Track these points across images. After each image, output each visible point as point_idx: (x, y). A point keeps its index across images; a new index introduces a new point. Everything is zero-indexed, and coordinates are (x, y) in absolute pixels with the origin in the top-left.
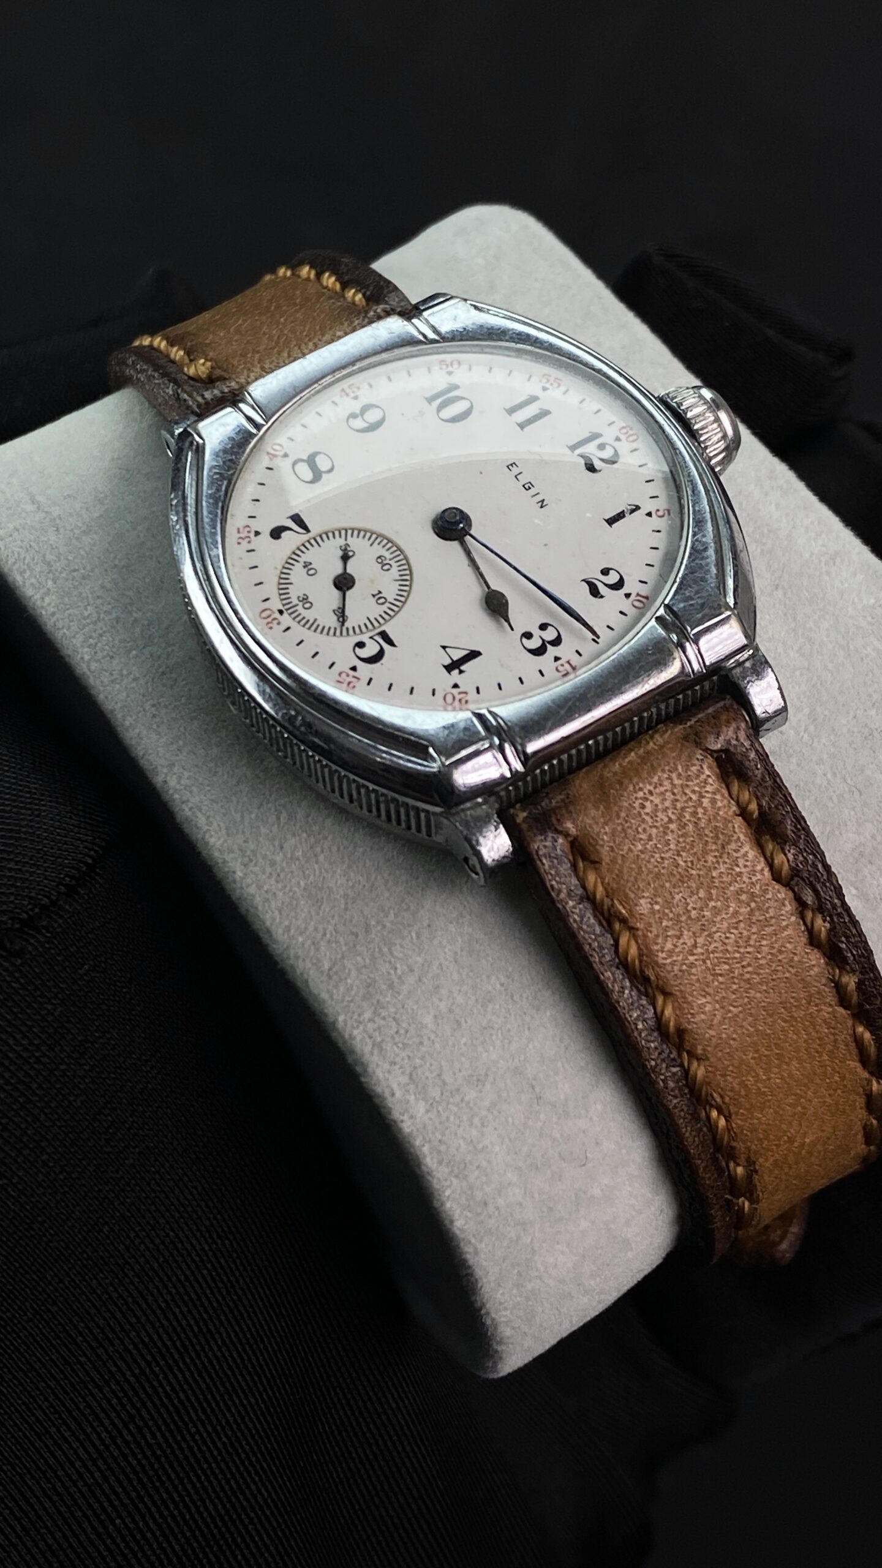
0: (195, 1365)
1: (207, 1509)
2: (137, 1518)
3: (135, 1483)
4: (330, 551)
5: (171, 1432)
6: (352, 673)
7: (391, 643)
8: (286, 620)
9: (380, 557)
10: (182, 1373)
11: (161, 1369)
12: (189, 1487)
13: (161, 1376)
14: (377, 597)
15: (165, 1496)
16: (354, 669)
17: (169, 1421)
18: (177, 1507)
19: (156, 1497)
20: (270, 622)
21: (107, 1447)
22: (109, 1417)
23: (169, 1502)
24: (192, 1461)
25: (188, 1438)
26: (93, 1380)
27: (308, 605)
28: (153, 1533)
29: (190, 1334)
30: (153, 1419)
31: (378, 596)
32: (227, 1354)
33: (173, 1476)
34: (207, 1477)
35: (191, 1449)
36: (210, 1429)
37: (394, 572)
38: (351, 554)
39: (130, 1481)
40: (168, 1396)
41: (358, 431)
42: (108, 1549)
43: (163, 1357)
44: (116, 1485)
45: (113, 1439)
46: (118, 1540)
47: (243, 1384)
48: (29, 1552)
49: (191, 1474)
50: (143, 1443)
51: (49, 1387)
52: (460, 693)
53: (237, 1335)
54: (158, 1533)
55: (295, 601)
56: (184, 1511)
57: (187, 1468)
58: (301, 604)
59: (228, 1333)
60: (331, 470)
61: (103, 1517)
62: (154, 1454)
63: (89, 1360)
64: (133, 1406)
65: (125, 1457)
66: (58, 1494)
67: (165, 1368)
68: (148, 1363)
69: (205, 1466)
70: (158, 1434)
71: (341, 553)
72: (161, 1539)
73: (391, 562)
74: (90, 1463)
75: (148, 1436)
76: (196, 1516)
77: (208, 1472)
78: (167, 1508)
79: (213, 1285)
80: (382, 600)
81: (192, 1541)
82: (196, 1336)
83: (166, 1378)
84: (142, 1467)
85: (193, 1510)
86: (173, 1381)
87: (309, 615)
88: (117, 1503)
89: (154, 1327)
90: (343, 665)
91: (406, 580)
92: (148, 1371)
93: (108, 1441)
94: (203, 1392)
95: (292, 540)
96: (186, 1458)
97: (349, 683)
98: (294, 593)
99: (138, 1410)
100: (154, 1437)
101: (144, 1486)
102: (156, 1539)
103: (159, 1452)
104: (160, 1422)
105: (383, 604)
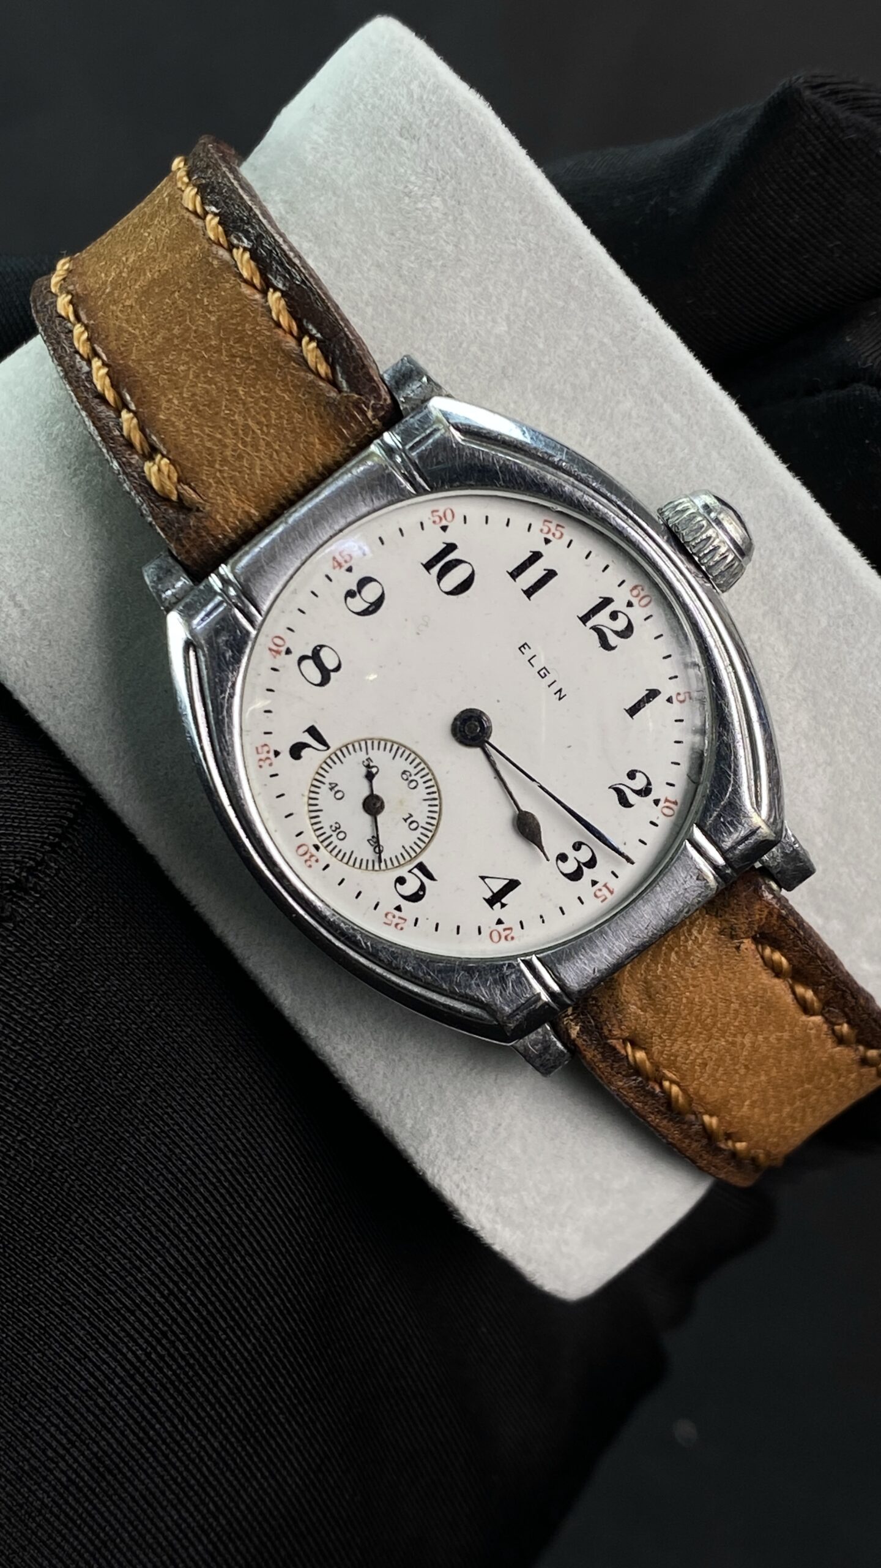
0: (221, 1279)
1: (241, 1405)
2: (176, 1421)
3: (172, 1391)
4: (353, 765)
5: (203, 1342)
6: (397, 913)
7: (430, 876)
8: (324, 855)
9: (404, 772)
10: (209, 1287)
11: (189, 1287)
12: (224, 1388)
13: (189, 1293)
14: (409, 821)
15: (201, 1399)
16: (398, 908)
17: (199, 1332)
18: (213, 1408)
19: (193, 1401)
20: (309, 859)
21: (143, 1363)
22: (142, 1337)
23: (205, 1404)
24: (225, 1365)
25: (219, 1344)
26: (125, 1306)
27: (341, 836)
28: (192, 1434)
29: (214, 1251)
30: (184, 1332)
31: (409, 819)
32: (250, 1262)
33: (207, 1381)
34: (240, 1378)
35: (222, 1354)
36: (239, 1333)
37: (422, 789)
38: (374, 770)
39: (167, 1390)
40: (197, 1310)
41: (358, 614)
42: (149, 1450)
43: (190, 1275)
44: (154, 1395)
45: (148, 1355)
46: (160, 1442)
47: (269, 1287)
48: (76, 1460)
49: (224, 1376)
50: (176, 1355)
51: (84, 1317)
52: (505, 930)
53: (258, 1243)
54: (196, 1433)
55: (329, 832)
56: (220, 1410)
57: (221, 1372)
58: (335, 834)
59: (250, 1244)
60: (338, 668)
61: (144, 1424)
62: (188, 1363)
63: (120, 1288)
64: (165, 1323)
65: (161, 1370)
66: (101, 1409)
67: (193, 1286)
68: (176, 1284)
69: (237, 1367)
70: (190, 1345)
71: (364, 770)
72: (200, 1438)
73: (417, 778)
74: (128, 1379)
75: (181, 1348)
76: (232, 1414)
77: (240, 1372)
78: (204, 1409)
79: (231, 1201)
80: (414, 825)
81: (230, 1436)
82: (219, 1252)
83: (194, 1294)
84: (178, 1376)
85: (229, 1409)
86: (200, 1295)
87: (345, 846)
88: (155, 1410)
89: (179, 1251)
90: (387, 905)
91: (435, 799)
92: (176, 1290)
93: (143, 1357)
94: (230, 1301)
95: (312, 757)
96: (219, 1363)
97: (397, 925)
98: (326, 821)
99: (169, 1327)
100: (186, 1348)
101: (180, 1393)
102: (195, 1438)
103: (192, 1361)
104: (191, 1334)
105: (416, 829)
